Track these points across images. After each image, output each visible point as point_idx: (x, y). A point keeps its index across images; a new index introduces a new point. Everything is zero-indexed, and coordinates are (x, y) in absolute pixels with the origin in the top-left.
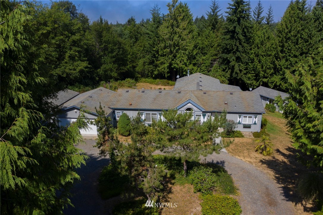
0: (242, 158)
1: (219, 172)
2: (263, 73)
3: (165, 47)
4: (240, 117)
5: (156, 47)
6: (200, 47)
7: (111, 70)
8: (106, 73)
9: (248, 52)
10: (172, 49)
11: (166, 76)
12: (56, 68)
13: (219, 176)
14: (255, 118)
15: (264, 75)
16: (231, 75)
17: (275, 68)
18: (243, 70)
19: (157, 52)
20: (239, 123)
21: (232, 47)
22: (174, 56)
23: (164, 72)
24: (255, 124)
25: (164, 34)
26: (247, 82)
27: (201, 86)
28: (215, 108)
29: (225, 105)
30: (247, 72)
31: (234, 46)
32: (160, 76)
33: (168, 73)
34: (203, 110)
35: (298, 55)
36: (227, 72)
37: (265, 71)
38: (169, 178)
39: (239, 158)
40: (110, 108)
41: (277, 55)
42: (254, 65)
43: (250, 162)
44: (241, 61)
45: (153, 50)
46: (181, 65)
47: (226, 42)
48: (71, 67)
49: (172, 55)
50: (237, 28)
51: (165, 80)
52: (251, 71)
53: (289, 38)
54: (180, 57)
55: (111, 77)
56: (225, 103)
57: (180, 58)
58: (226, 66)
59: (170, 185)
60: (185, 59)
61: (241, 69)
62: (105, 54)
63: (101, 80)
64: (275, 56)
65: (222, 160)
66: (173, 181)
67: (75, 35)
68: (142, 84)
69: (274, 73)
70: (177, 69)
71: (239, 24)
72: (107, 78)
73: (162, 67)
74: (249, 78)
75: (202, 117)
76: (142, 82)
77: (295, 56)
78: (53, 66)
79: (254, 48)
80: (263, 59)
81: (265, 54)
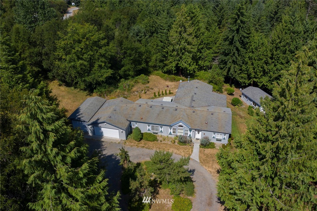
0: (207, 168)
1: (187, 182)
2: (254, 74)
3: (173, 50)
4: (214, 134)
5: (166, 49)
6: (205, 43)
7: (129, 70)
8: (125, 73)
9: (244, 56)
10: (179, 53)
11: (174, 72)
12: (88, 75)
13: (187, 184)
14: (225, 136)
15: (255, 76)
16: (228, 73)
17: (264, 71)
18: (237, 71)
19: (167, 53)
20: (214, 137)
21: (230, 51)
22: (180, 57)
23: (172, 69)
24: (224, 139)
25: (173, 38)
26: (240, 81)
27: (194, 101)
28: (198, 127)
29: (206, 124)
30: (241, 73)
31: (231, 50)
32: (169, 72)
33: (175, 70)
34: (190, 128)
35: (284, 63)
36: (224, 70)
37: (256, 73)
38: (158, 184)
39: (205, 167)
40: (128, 120)
41: (266, 62)
42: (247, 67)
43: (210, 172)
44: (237, 63)
45: (163, 51)
46: (186, 65)
47: (225, 48)
48: (99, 74)
49: (179, 57)
50: (235, 37)
51: (173, 76)
52: (245, 71)
53: (279, 47)
54: (185, 58)
55: (129, 75)
56: (206, 123)
57: (185, 60)
58: (224, 65)
59: (158, 189)
60: (190, 60)
61: (235, 70)
62: (124, 57)
63: (121, 78)
64: (265, 62)
65: (194, 169)
66: (160, 186)
67: (102, 48)
68: (154, 76)
69: (263, 75)
70: (182, 68)
71: (238, 33)
72: (126, 77)
73: (170, 66)
74: (242, 77)
75: (189, 131)
76: (154, 75)
77: (282, 64)
78: (86, 74)
79: (249, 53)
80: (256, 63)
81: (258, 58)
